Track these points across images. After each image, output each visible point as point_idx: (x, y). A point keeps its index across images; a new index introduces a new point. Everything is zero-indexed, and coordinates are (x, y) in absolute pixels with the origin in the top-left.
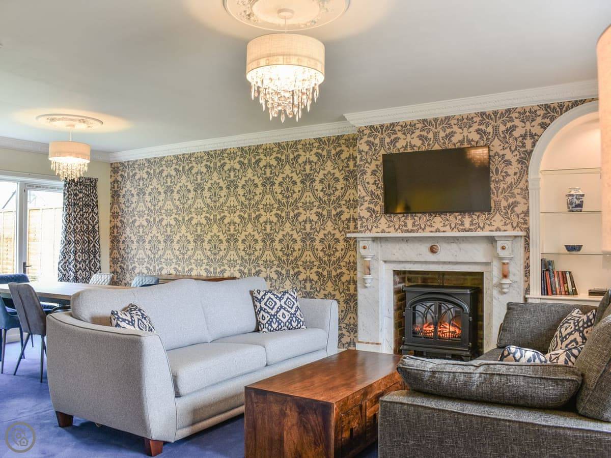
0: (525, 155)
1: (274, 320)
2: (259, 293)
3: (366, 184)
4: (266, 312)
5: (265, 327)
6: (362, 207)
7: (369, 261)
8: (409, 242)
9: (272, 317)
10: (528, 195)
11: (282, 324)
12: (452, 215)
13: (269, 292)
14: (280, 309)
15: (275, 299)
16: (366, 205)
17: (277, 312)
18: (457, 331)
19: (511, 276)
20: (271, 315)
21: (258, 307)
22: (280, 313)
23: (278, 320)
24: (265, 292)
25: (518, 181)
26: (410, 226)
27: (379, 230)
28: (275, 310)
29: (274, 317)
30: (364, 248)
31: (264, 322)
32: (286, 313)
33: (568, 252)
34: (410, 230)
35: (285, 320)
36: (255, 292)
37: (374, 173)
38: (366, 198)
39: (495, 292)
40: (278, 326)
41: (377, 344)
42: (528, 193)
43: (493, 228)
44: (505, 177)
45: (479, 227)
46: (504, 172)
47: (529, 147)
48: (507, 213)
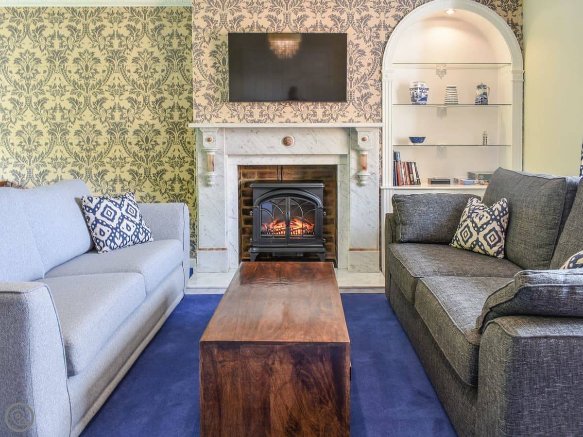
0: (379, 46)
1: (117, 235)
2: (91, 201)
3: (204, 67)
4: (104, 225)
5: (105, 244)
6: (198, 93)
7: (213, 155)
8: (259, 133)
9: (114, 231)
10: (381, 86)
11: (128, 239)
12: (304, 105)
13: (103, 198)
14: (122, 220)
15: (114, 207)
16: (203, 91)
17: (120, 224)
18: (308, 226)
19: (368, 168)
20: (112, 229)
21: (92, 219)
22: (124, 225)
23: (122, 233)
24: (99, 199)
25: (371, 72)
26: (256, 116)
27: (220, 120)
28: (116, 221)
29: (116, 231)
30: (209, 140)
31: (104, 238)
32: (131, 224)
33: (412, 144)
34: (256, 120)
35: (130, 233)
36: (85, 199)
37: (213, 54)
38: (203, 83)
39: (353, 185)
40: (123, 242)
41: (223, 249)
42: (382, 84)
43: (347, 119)
44: (359, 67)
45: (332, 118)
46: (358, 62)
47: (383, 39)
48: (360, 104)
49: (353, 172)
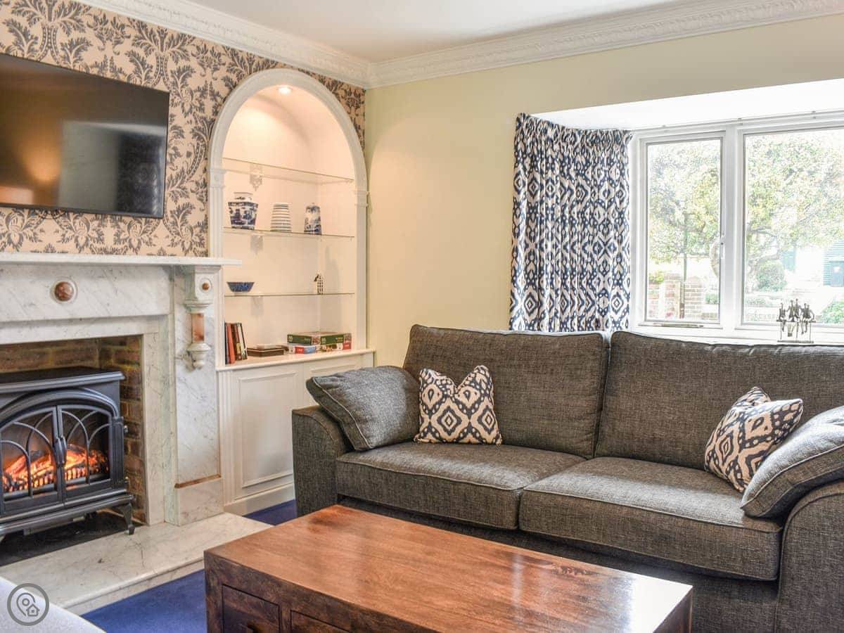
0: (204, 125)
10: (206, 195)
25: (192, 168)
33: (233, 293)
39: (180, 369)
42: (207, 192)
43: (154, 250)
44: (173, 157)
45: (131, 246)
46: (172, 146)
47: (208, 113)
48: (175, 224)
49: (180, 348)
